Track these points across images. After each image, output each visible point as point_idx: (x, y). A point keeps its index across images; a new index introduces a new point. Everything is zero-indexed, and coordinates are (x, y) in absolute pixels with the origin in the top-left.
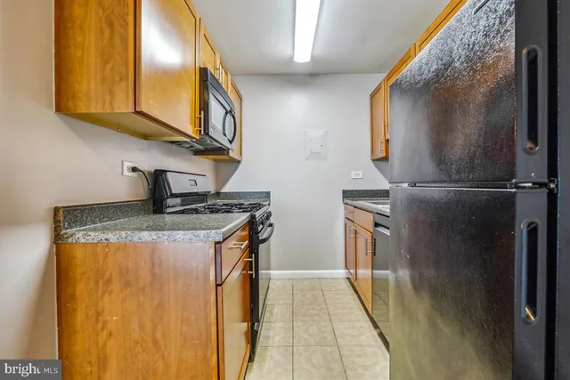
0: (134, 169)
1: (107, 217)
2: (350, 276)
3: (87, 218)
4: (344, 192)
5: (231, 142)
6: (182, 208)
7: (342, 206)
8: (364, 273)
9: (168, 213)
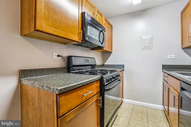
0: (58, 56)
1: (43, 74)
2: (165, 110)
3: (33, 74)
4: (163, 66)
5: (102, 44)
6: (77, 71)
7: (162, 73)
8: (173, 110)
9: (71, 73)
